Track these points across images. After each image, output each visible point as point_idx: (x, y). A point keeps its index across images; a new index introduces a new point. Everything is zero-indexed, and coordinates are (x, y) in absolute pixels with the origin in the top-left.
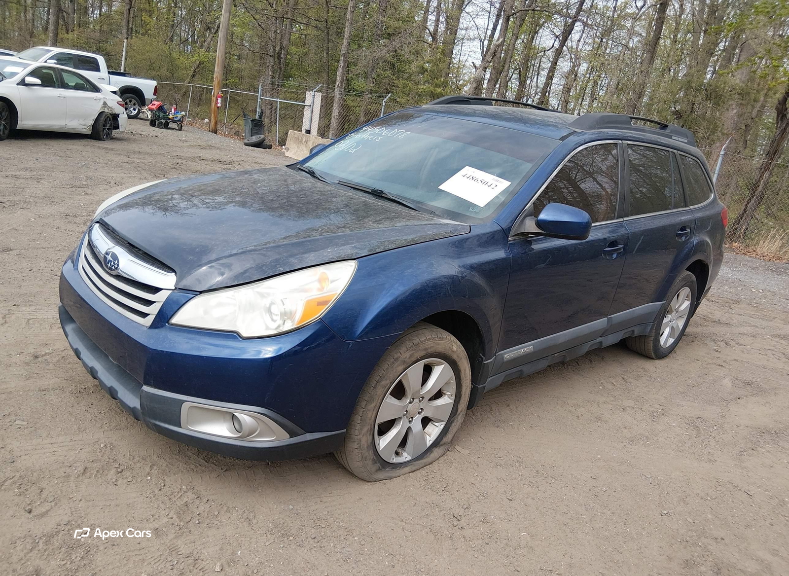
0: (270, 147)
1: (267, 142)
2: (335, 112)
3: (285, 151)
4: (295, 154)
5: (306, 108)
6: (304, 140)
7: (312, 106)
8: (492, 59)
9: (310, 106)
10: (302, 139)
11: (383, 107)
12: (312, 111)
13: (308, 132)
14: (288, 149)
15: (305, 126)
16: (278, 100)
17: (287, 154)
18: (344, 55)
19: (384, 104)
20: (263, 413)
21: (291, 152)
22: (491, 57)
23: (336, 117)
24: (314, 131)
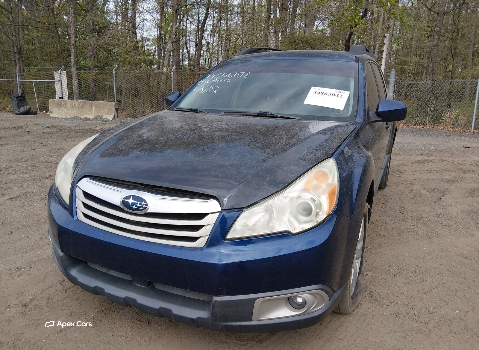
0: (35, 113)
1: (33, 110)
2: (75, 83)
3: (50, 114)
4: (58, 114)
5: (56, 83)
6: (62, 104)
7: (60, 81)
8: (175, 36)
9: (59, 81)
10: (61, 104)
11: (114, 74)
12: (61, 84)
13: (61, 98)
14: (51, 112)
15: (58, 95)
16: (33, 80)
17: (52, 115)
18: (73, 45)
19: (114, 72)
20: (320, 288)
21: (54, 113)
22: (175, 35)
23: (76, 86)
24: (66, 97)
